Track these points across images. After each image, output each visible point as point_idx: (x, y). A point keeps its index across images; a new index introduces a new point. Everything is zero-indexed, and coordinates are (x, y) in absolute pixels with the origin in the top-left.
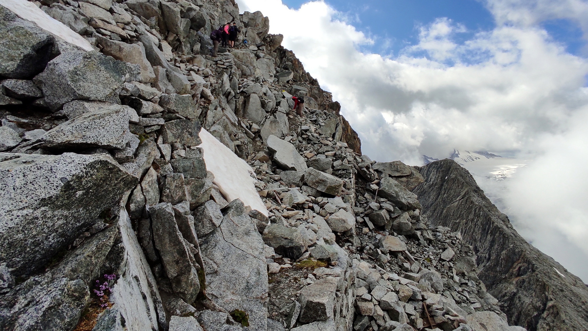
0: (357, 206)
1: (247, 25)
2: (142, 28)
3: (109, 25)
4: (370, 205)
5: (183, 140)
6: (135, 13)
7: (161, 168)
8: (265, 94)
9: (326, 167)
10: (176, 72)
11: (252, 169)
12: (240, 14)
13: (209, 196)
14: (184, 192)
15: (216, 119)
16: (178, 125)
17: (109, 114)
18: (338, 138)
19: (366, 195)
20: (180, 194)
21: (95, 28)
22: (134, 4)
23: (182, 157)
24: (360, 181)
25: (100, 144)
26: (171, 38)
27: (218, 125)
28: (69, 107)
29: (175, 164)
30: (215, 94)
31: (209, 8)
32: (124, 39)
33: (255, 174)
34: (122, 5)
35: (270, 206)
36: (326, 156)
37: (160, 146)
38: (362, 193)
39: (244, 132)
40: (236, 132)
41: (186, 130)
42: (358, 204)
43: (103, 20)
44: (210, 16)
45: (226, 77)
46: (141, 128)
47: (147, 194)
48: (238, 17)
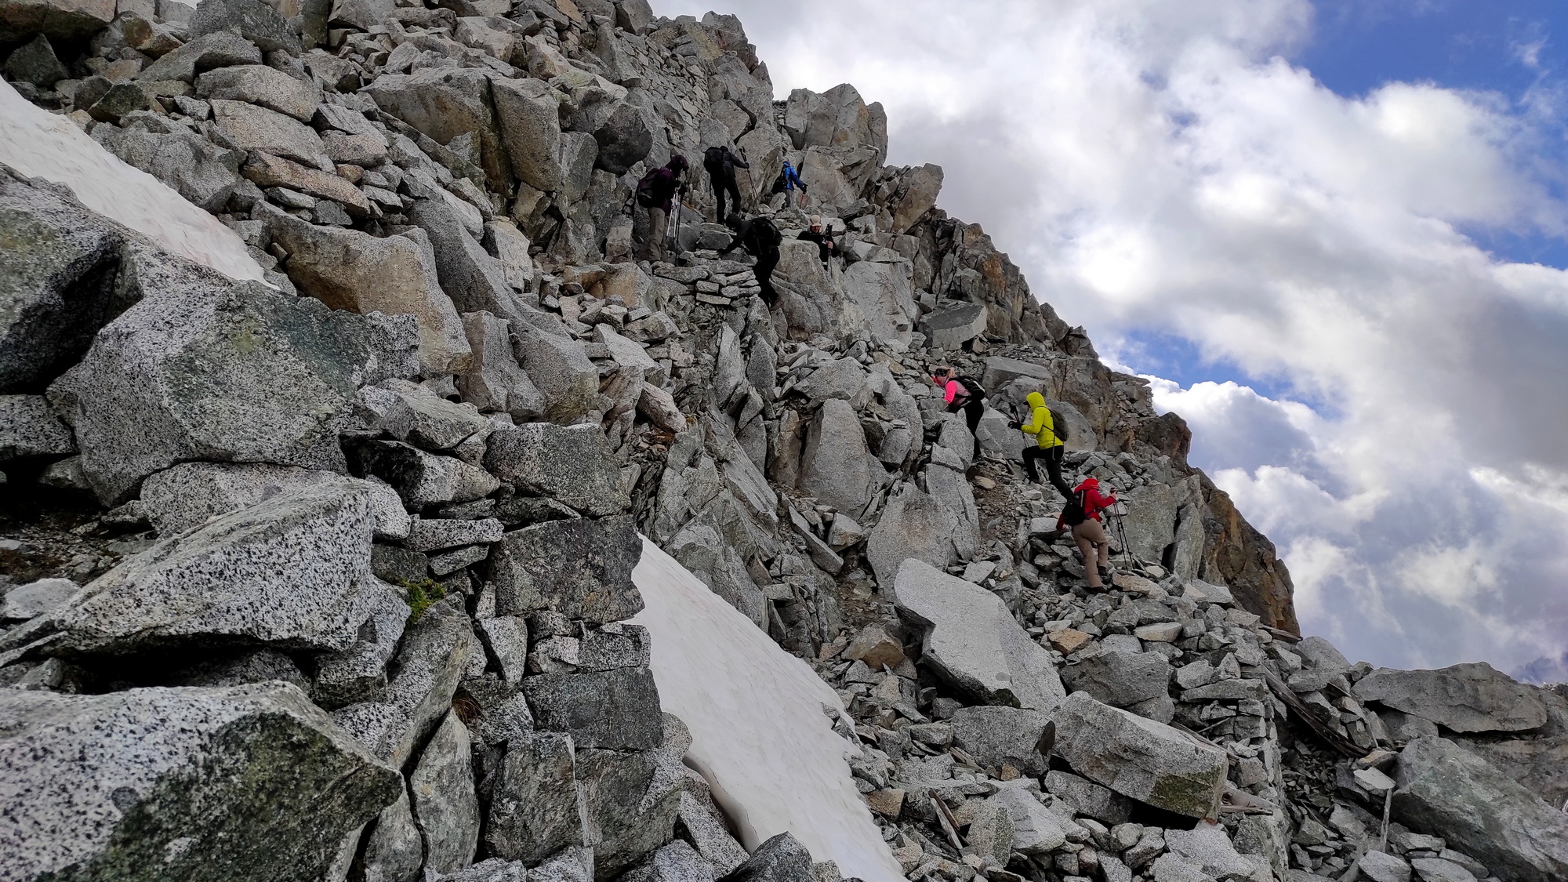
0: (1300, 867)
1: (804, 140)
2: (425, 176)
3: (311, 172)
4: (1363, 862)
5: (572, 599)
6: (401, 124)
7: (486, 713)
8: (880, 399)
9: (1143, 688)
10: (546, 329)
11: (837, 701)
12: (775, 99)
13: (672, 822)
14: (572, 808)
15: (694, 500)
16: (552, 541)
17: (302, 520)
18: (1187, 566)
19: (1340, 816)
20: (559, 818)
21: (261, 187)
22: (396, 93)
23: (567, 664)
24: (1303, 750)
25: (263, 636)
26: (526, 206)
27: (704, 522)
28: (162, 488)
29: (542, 694)
30: (692, 404)
31: (661, 89)
32: (361, 220)
33: (849, 720)
34: (356, 97)
35: (914, 859)
36: (1142, 641)
37: (486, 625)
38: (1317, 809)
39: (803, 547)
40: (772, 550)
41: (583, 561)
42: (1303, 857)
43: (288, 157)
44: (667, 118)
45: (728, 339)
46: (416, 559)
47: (432, 820)
48: (770, 113)
